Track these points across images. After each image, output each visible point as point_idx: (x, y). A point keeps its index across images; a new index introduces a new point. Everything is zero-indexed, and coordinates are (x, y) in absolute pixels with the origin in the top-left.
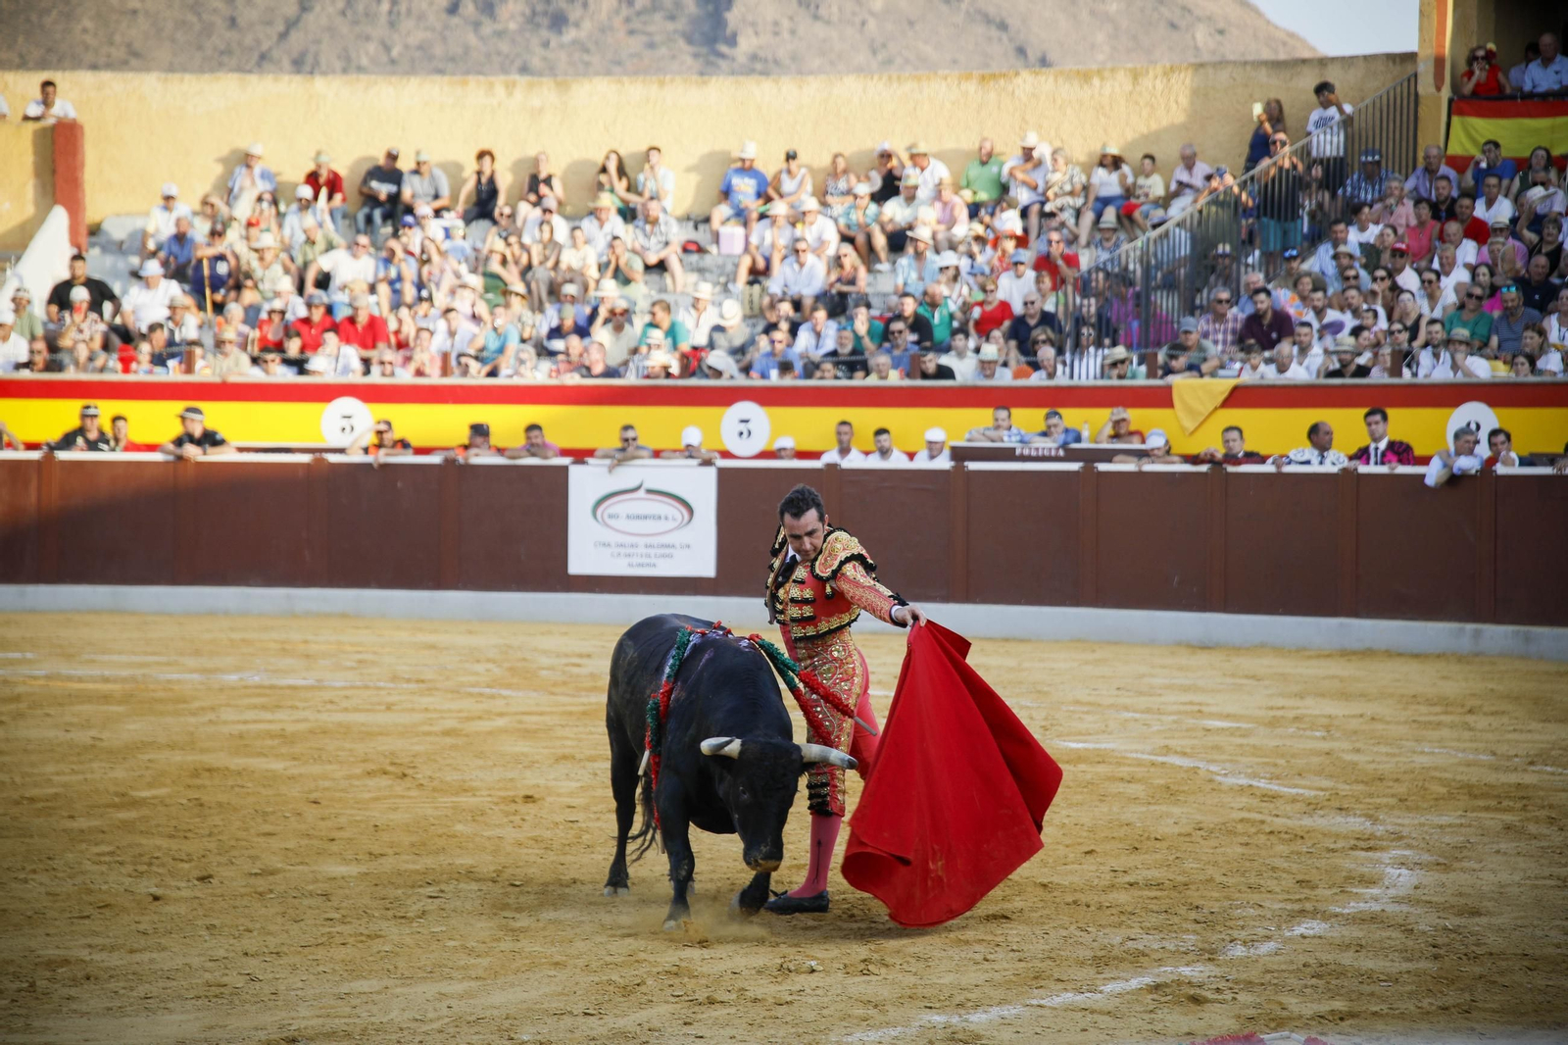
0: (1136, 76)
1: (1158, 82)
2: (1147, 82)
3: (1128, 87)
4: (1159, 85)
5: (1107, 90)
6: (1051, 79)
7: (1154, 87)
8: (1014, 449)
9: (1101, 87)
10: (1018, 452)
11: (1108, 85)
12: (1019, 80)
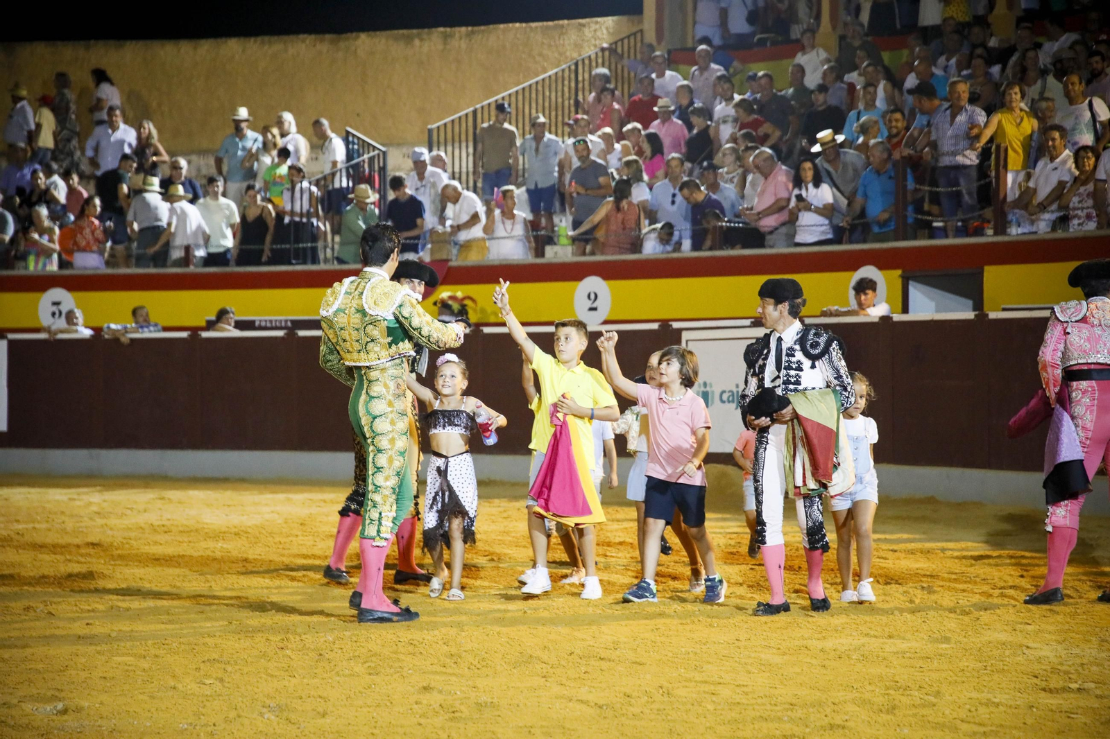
0: (446, 37)
1: (463, 41)
2: (455, 43)
3: (440, 47)
4: (463, 44)
5: (425, 49)
6: (383, 41)
7: (460, 47)
8: (253, 322)
9: (421, 47)
10: (257, 324)
11: (426, 45)
12: (359, 42)
